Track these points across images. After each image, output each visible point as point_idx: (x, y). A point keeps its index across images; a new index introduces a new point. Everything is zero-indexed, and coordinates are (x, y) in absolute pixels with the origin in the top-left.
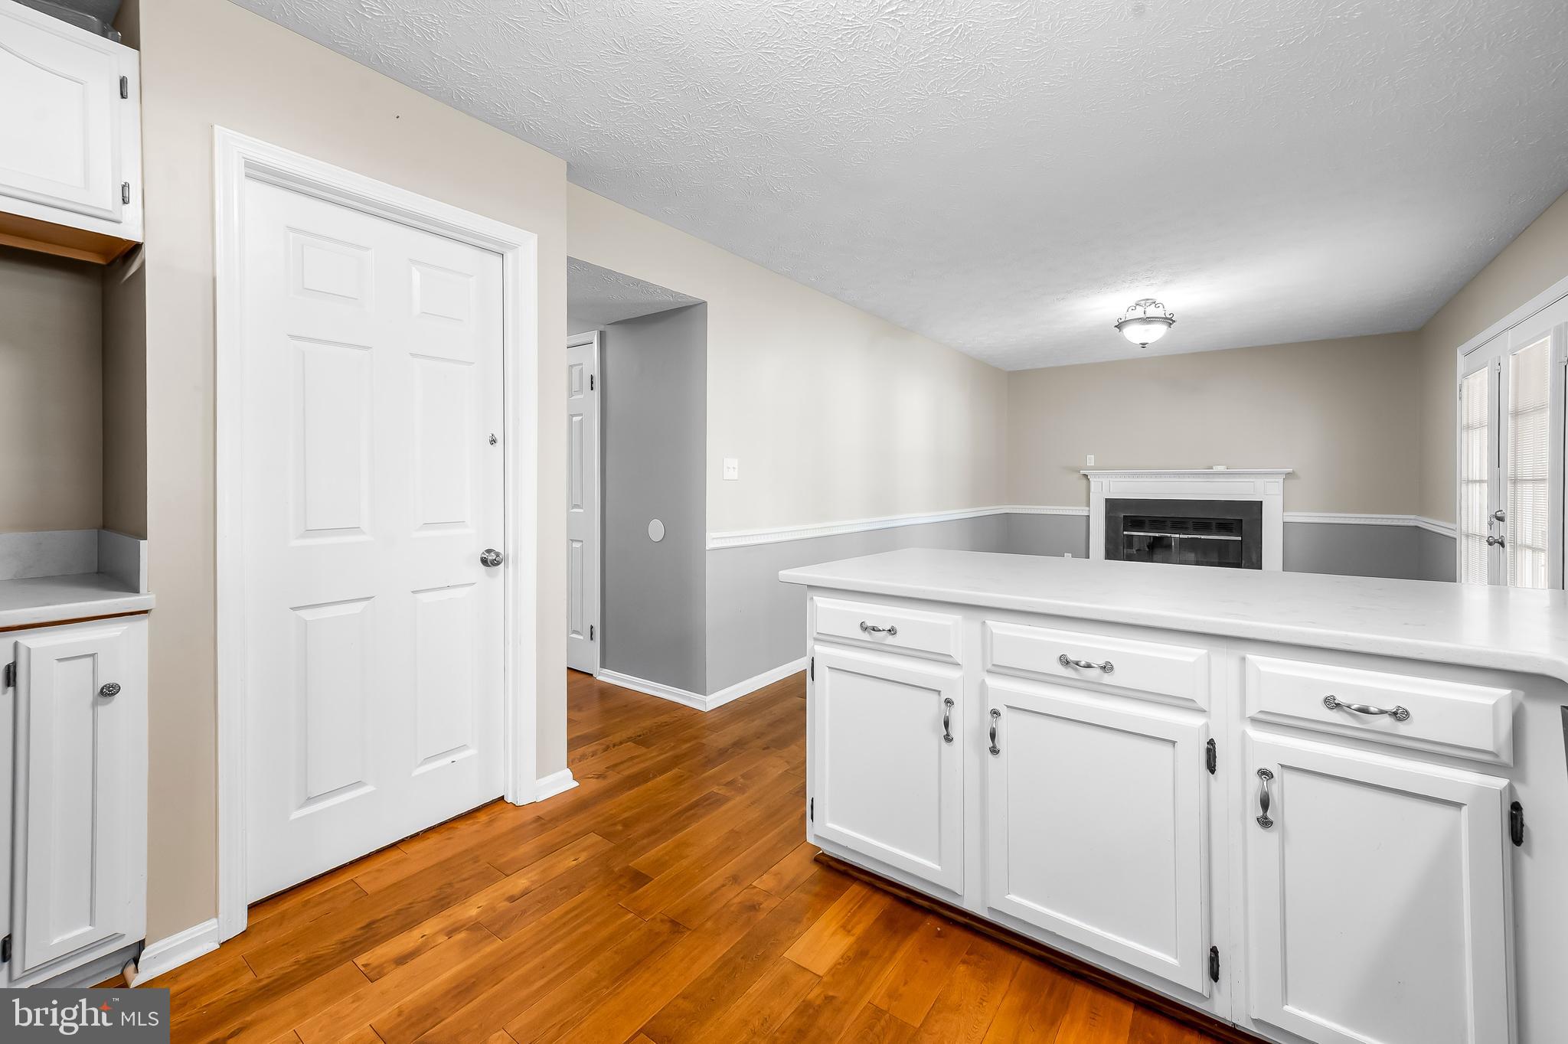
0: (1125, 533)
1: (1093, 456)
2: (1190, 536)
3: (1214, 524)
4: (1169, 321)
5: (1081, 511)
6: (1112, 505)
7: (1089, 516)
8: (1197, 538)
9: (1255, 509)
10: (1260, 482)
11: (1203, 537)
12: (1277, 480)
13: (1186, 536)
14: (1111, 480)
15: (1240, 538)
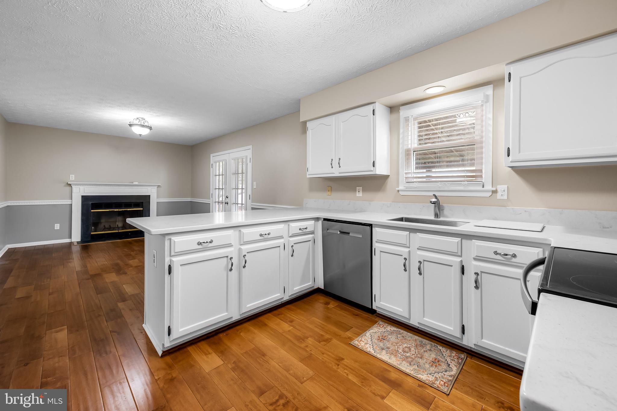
0: (92, 211)
1: (74, 176)
2: (123, 210)
3: (133, 204)
4: (151, 128)
5: (68, 202)
6: (85, 199)
7: (72, 204)
8: (126, 210)
9: (147, 198)
10: (149, 188)
11: (128, 210)
12: (155, 188)
13: (121, 210)
14: (85, 187)
15: (142, 209)
